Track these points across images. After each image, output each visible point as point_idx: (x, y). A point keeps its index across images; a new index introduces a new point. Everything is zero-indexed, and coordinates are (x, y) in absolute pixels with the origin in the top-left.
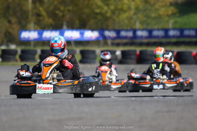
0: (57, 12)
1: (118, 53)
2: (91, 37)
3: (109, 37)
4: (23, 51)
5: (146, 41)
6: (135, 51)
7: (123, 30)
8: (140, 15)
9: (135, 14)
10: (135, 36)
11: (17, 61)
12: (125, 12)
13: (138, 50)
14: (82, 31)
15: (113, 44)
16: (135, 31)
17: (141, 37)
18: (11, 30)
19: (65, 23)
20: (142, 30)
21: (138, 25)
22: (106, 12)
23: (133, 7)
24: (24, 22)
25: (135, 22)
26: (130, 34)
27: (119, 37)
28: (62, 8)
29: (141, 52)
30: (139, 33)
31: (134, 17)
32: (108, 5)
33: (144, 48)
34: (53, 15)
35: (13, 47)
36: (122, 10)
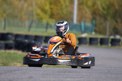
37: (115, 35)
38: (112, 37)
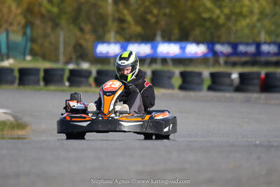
0: (149, 17)
1: (235, 76)
2: (196, 53)
3: (222, 53)
4: (99, 72)
5: (274, 59)
6: (259, 74)
7: (242, 43)
8: (266, 22)
9: (259, 20)
10: (259, 52)
11: (90, 85)
12: (245, 17)
13: (263, 71)
14: (183, 44)
15: (226, 63)
16: (258, 45)
17: (268, 53)
18: (82, 42)
19: (159, 33)
20: (269, 44)
21: (263, 37)
22: (218, 17)
23: (256, 11)
24: (100, 31)
25: (259, 32)
26: (252, 49)
27: (235, 52)
28: (155, 11)
29: (267, 75)
30: (265, 48)
31: (259, 25)
32: (220, 7)
33: (271, 70)
34: (142, 21)
35: (85, 66)
36: (241, 15)
37: (78, 64)
38: (71, 66)
